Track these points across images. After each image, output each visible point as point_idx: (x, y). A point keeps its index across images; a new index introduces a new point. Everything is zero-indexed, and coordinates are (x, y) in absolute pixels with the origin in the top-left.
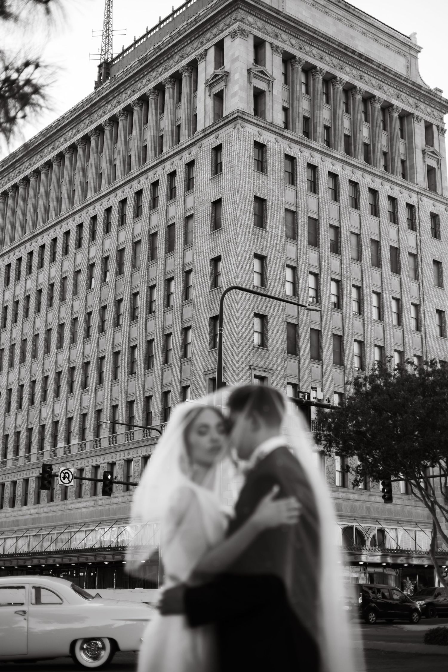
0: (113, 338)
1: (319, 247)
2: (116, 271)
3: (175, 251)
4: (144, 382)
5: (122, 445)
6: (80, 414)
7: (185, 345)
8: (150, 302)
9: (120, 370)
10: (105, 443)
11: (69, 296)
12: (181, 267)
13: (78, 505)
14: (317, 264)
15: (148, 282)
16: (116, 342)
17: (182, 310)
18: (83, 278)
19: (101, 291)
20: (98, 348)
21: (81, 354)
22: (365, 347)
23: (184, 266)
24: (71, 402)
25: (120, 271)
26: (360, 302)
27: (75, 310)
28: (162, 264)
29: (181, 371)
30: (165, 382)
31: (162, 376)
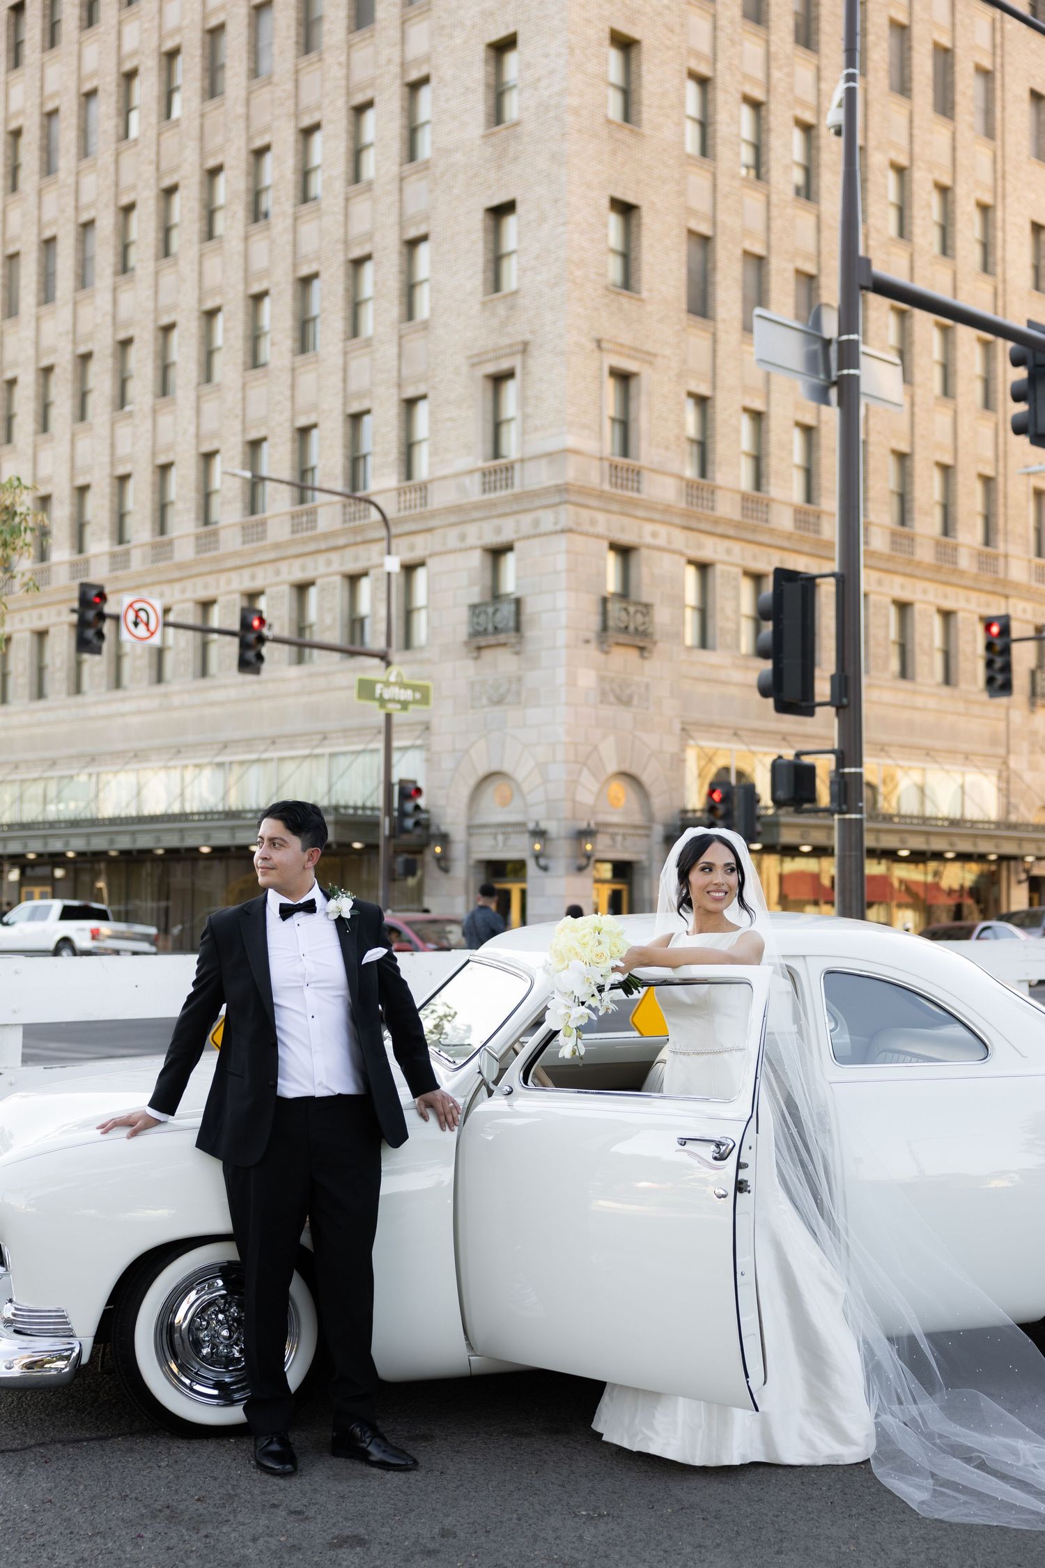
0: (201, 274)
1: (768, 28)
2: (203, 89)
3: (378, 26)
4: (293, 387)
5: (235, 554)
6: (112, 476)
7: (409, 289)
8: (305, 174)
9: (218, 360)
10: (184, 550)
11: (66, 159)
12: (395, 69)
13: (114, 708)
14: (760, 75)
15: (297, 115)
16: (208, 283)
17: (401, 190)
18: (105, 110)
19: (158, 145)
20: (156, 299)
21: (109, 319)
23: (404, 66)
24: (83, 445)
25: (212, 90)
27: (85, 198)
28: (340, 64)
29: (400, 356)
30: (353, 386)
31: (345, 369)
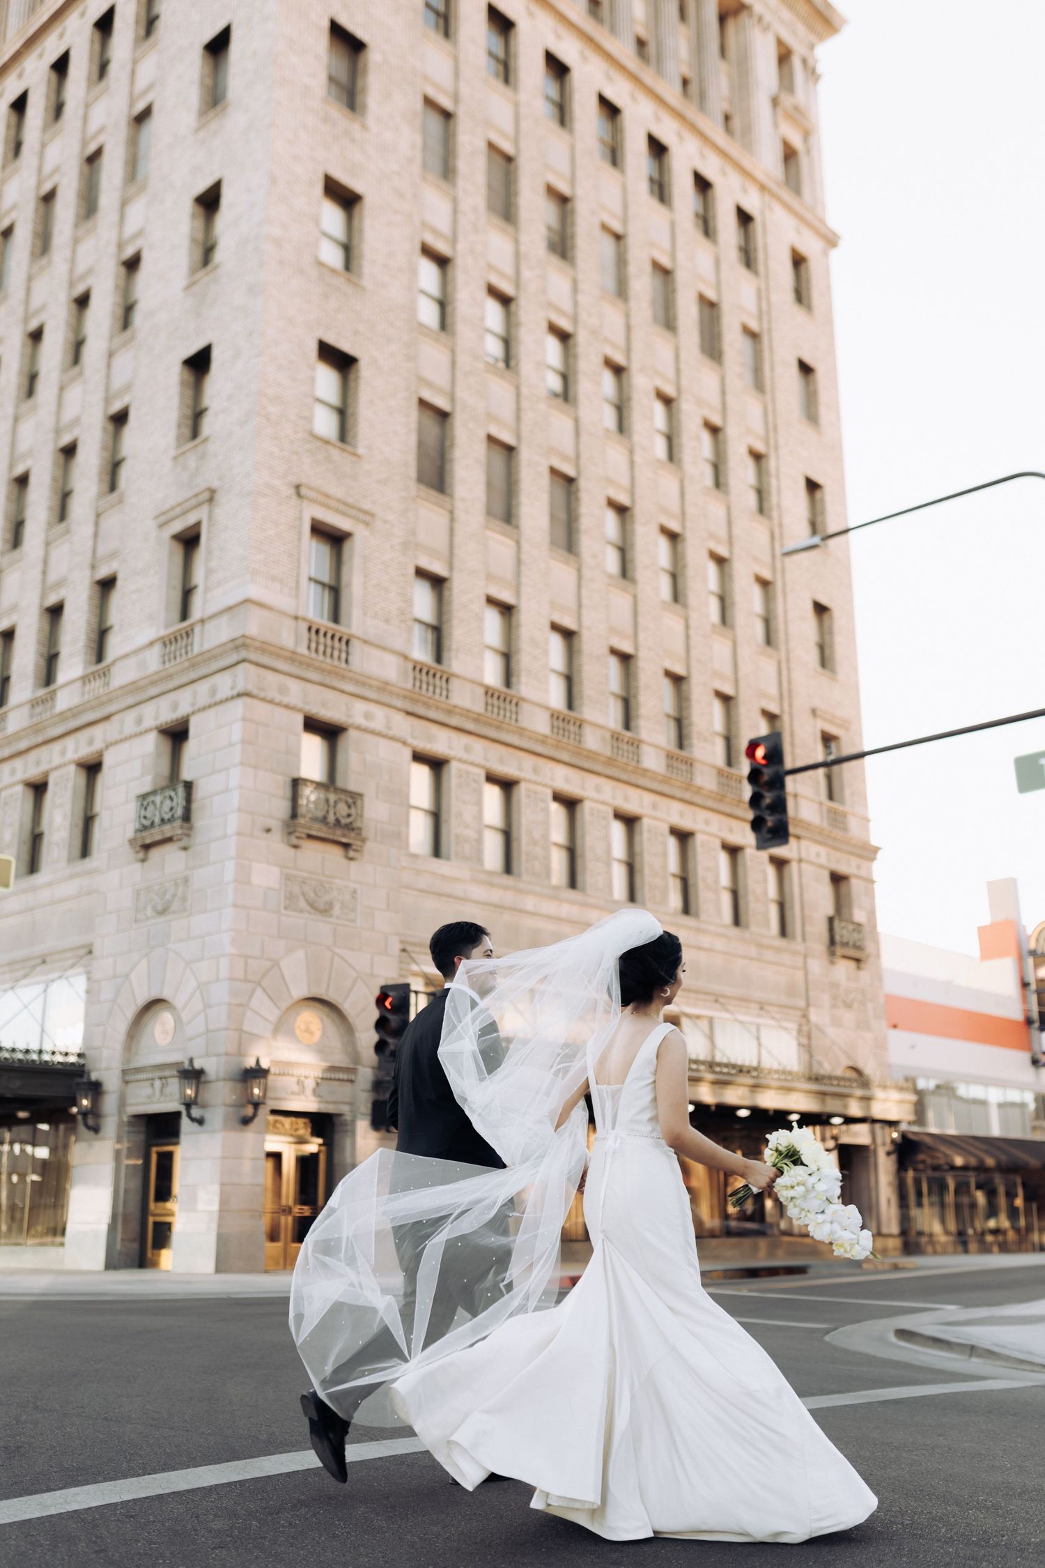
1: (517, 229)
3: (100, 214)
7: (114, 468)
12: (112, 249)
14: (508, 270)
17: (109, 366)
22: (633, 522)
23: (120, 246)
26: (621, 409)
28: (66, 261)
29: (95, 536)
